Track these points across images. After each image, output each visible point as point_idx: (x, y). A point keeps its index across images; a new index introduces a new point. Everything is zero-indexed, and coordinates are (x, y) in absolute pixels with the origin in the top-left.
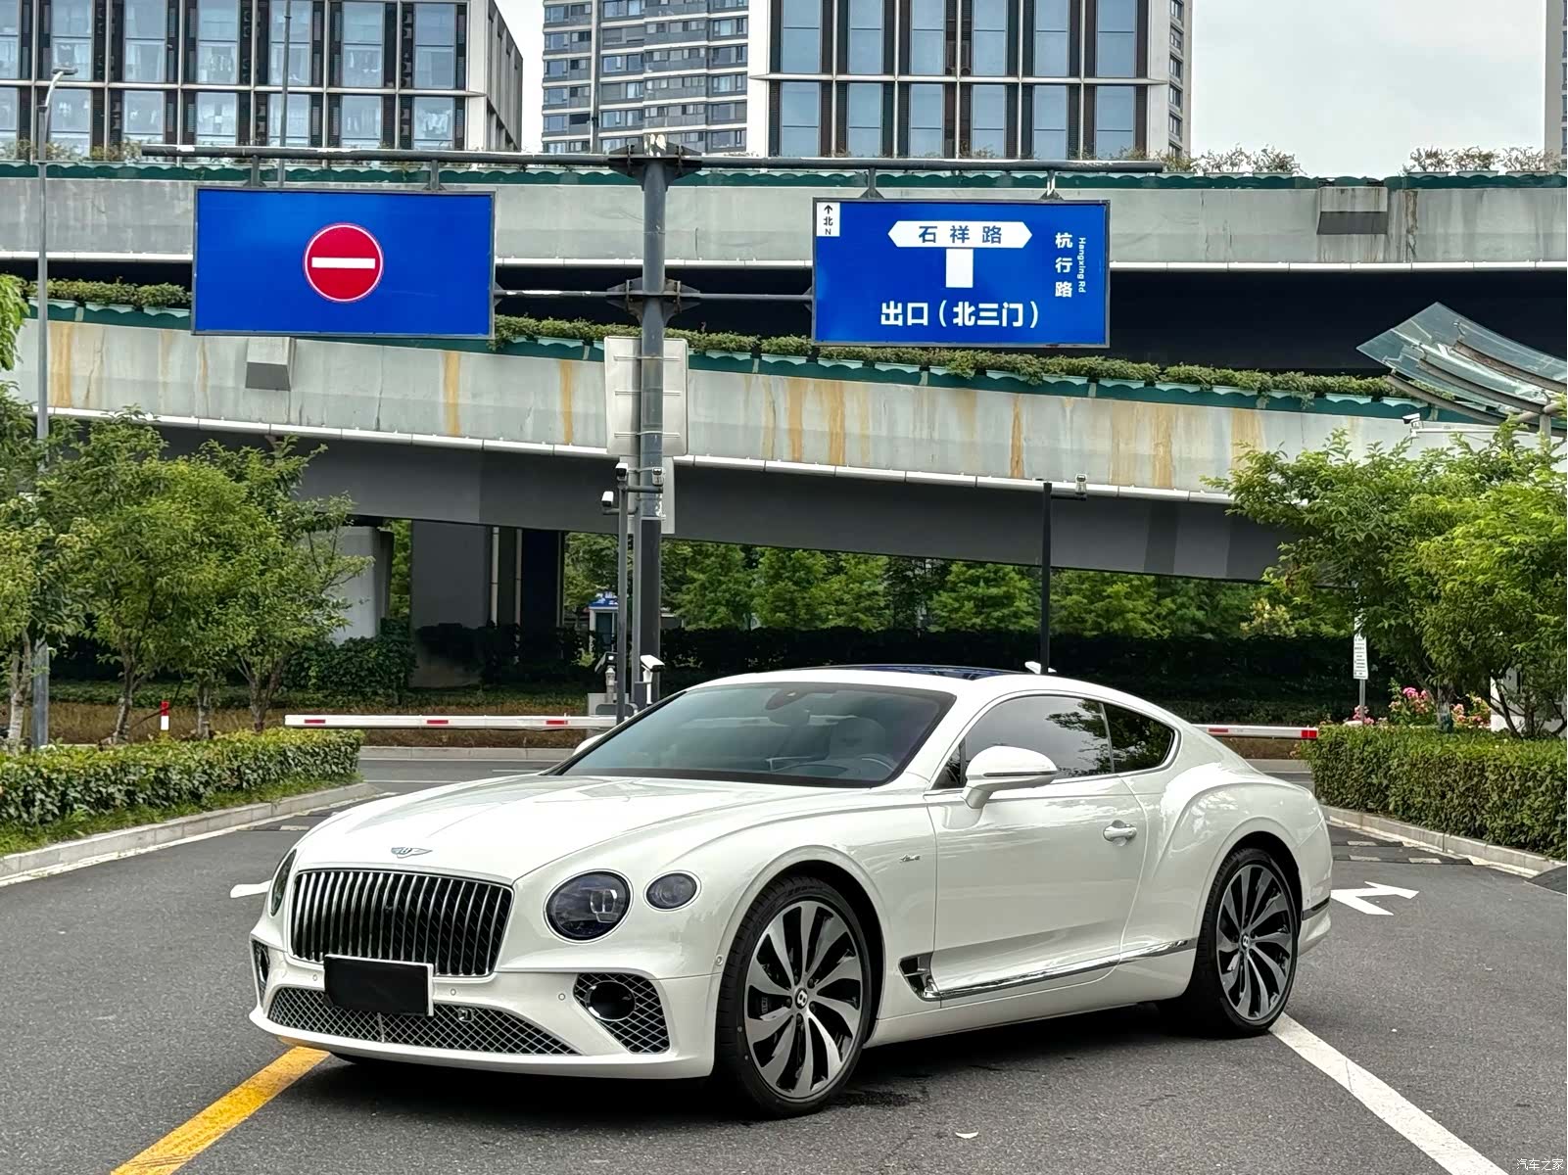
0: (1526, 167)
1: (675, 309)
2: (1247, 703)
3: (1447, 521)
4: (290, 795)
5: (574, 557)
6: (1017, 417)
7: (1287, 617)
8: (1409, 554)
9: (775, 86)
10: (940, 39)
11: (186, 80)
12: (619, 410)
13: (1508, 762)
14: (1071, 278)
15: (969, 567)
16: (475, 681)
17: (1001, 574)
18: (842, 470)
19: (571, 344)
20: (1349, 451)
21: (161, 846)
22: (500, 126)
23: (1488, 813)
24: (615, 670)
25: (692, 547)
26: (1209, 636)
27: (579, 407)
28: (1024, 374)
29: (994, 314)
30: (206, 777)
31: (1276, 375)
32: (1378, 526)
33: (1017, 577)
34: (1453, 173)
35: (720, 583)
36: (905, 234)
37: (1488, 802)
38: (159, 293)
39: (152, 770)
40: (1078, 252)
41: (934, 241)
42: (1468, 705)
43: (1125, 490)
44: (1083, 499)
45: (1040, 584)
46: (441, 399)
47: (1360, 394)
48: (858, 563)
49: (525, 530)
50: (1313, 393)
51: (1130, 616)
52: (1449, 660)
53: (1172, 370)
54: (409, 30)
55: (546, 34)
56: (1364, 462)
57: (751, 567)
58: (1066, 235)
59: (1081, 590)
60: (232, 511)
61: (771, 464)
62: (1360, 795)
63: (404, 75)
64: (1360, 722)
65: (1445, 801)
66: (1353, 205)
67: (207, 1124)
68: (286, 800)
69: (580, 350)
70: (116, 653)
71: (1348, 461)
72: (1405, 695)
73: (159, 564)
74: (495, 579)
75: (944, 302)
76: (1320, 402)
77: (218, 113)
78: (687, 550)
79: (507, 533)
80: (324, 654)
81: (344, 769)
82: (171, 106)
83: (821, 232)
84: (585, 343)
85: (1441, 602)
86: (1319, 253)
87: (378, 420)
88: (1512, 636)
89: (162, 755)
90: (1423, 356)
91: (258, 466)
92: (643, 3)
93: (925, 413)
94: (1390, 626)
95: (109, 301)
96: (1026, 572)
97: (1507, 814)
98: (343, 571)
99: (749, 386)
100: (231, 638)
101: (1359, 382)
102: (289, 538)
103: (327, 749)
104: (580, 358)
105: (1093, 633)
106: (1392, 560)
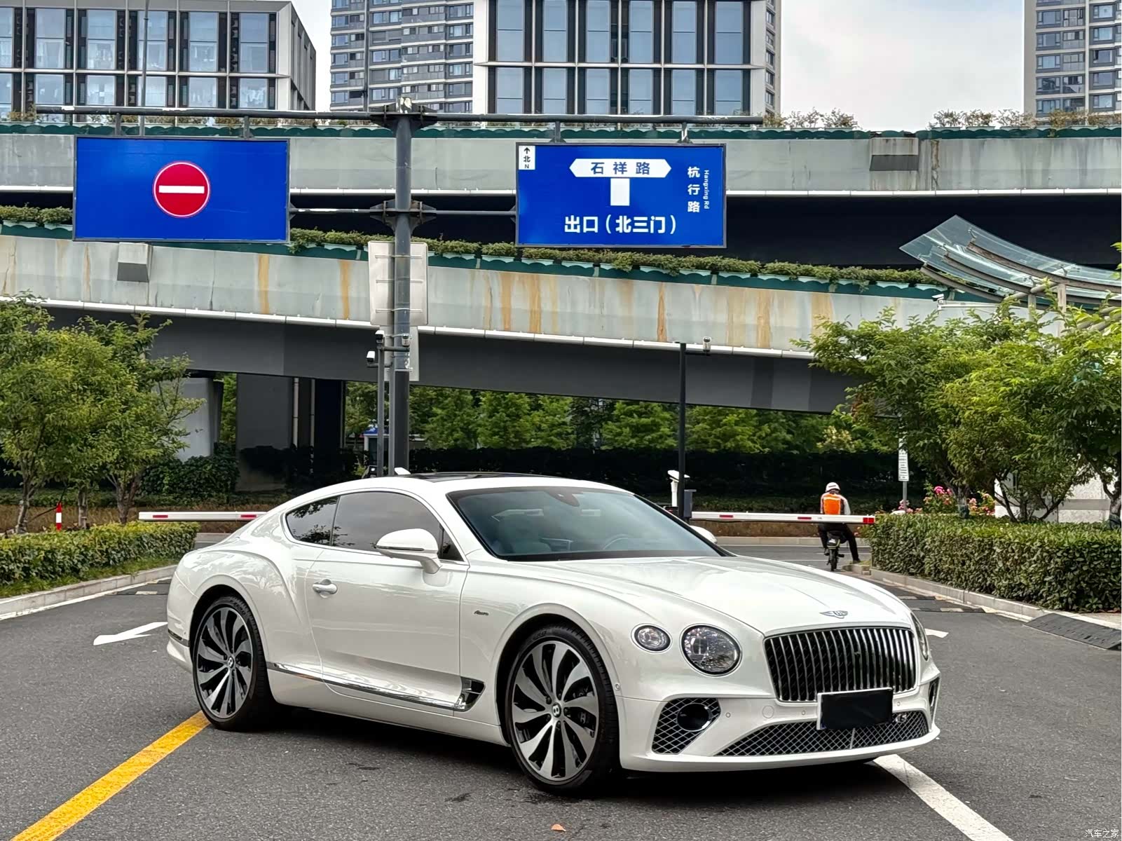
0: (1014, 124)
1: (419, 221)
3: (966, 368)
4: (145, 569)
5: (352, 399)
6: (661, 299)
7: (850, 438)
8: (939, 393)
9: (492, 71)
10: (607, 37)
11: (79, 67)
12: (379, 293)
13: (1010, 539)
14: (699, 198)
15: (628, 404)
16: (282, 486)
17: (649, 409)
18: (538, 336)
19: (348, 249)
20: (894, 321)
21: (48, 607)
22: (300, 98)
23: (996, 575)
25: (435, 391)
26: (795, 452)
27: (353, 293)
28: (667, 269)
29: (645, 224)
30: (83, 557)
31: (841, 268)
32: (916, 373)
33: (660, 410)
34: (964, 128)
35: (456, 415)
36: (582, 168)
37: (996, 568)
38: (55, 214)
39: (43, 552)
40: (704, 181)
41: (602, 173)
42: (979, 498)
43: (737, 350)
44: (708, 355)
45: (678, 416)
46: (256, 288)
47: (901, 281)
48: (552, 402)
49: (317, 380)
50: (868, 281)
51: (739, 437)
52: (966, 467)
53: (770, 265)
54: (236, 32)
55: (333, 35)
56: (905, 329)
57: (478, 406)
58: (695, 168)
59: (706, 420)
60: (101, 366)
61: (489, 333)
62: (905, 563)
63: (232, 63)
65: (965, 567)
66: (895, 151)
67: (53, 824)
68: (142, 572)
69: (354, 252)
70: (18, 468)
71: (894, 327)
72: (935, 492)
73: (48, 404)
74: (296, 414)
75: (609, 216)
76: (872, 288)
77: (102, 90)
78: (432, 394)
79: (305, 382)
80: (174, 469)
81: (185, 549)
82: (68, 84)
83: (522, 167)
84: (357, 248)
85: (961, 427)
86: (871, 185)
87: (211, 302)
88: (1011, 450)
89: (51, 541)
90: (946, 253)
91: (121, 335)
92: (401, 13)
93: (597, 296)
94: (925, 444)
95: (20, 220)
96: (669, 407)
97: (1009, 576)
98: (184, 409)
99: (473, 278)
100: (101, 457)
101: (900, 273)
102: (143, 386)
103: (172, 536)
104: (359, 259)
105: (714, 450)
106: (926, 397)
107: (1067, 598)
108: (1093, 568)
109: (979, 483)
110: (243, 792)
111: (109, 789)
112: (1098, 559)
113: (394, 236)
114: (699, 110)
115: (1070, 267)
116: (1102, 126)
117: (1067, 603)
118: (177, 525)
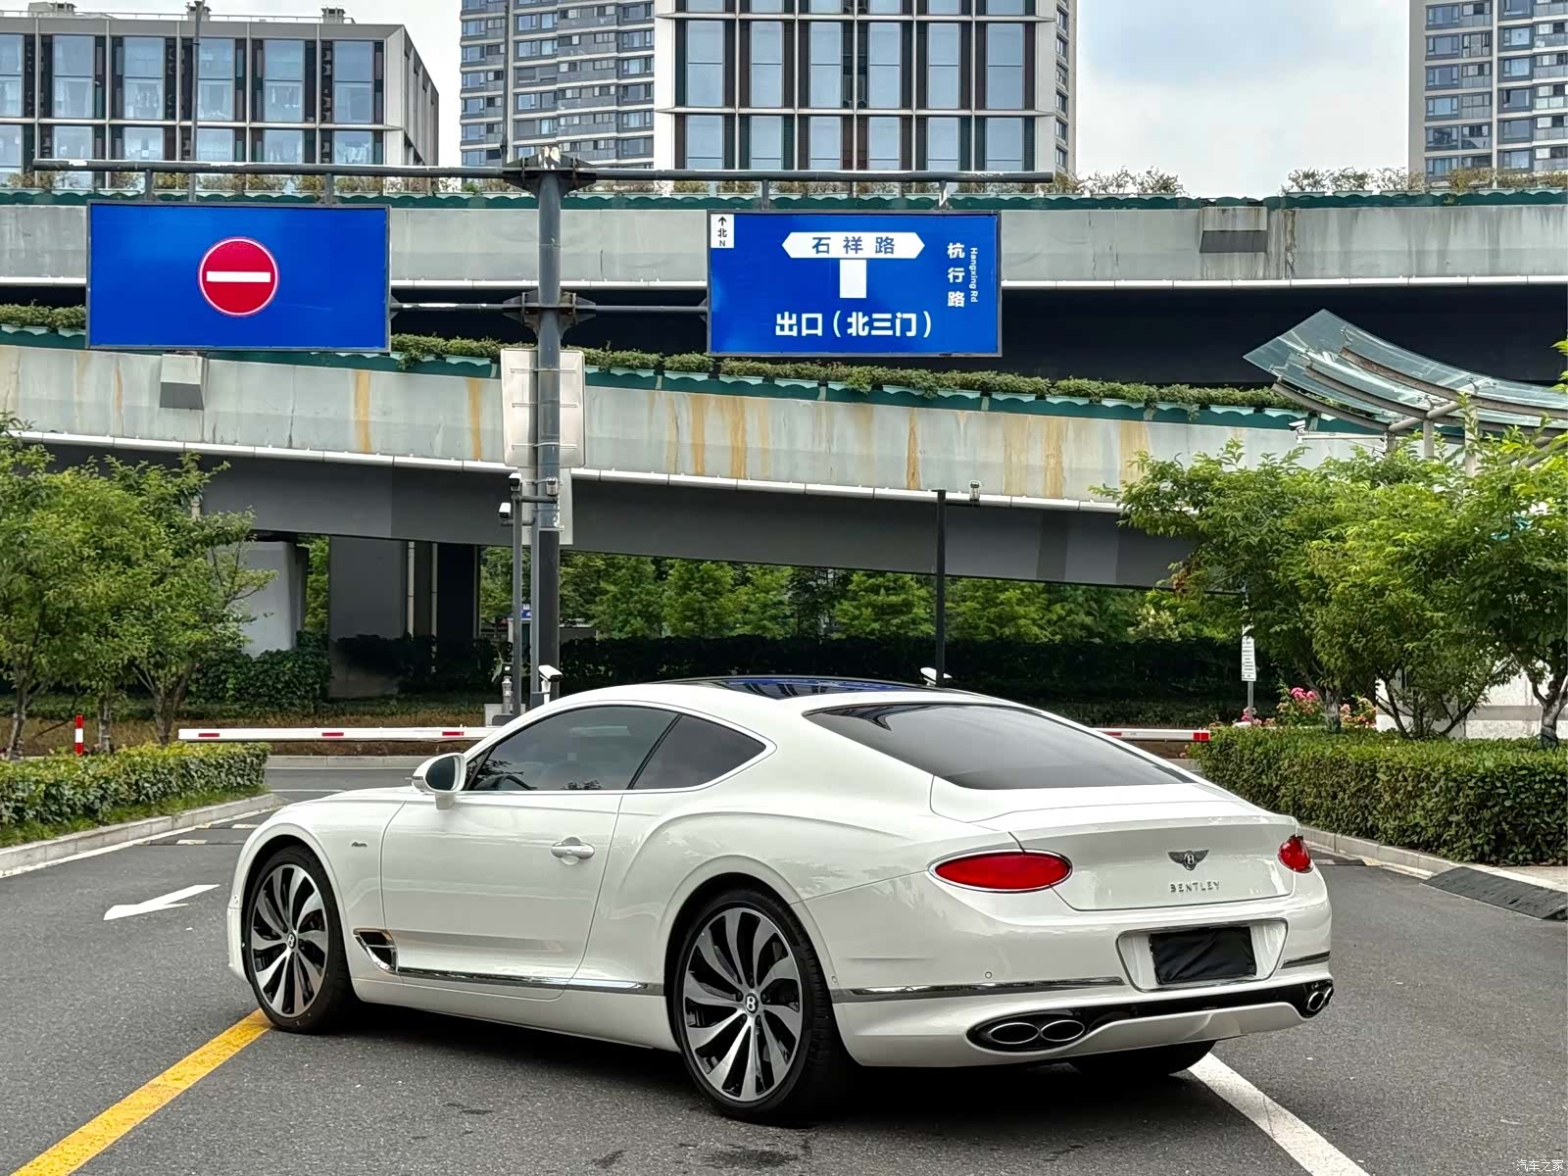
0: (1399, 187)
1: (571, 321)
2: (1135, 704)
4: (192, 808)
5: (492, 571)
6: (912, 430)
7: (1171, 621)
8: (1300, 557)
9: (680, 120)
10: (837, 73)
11: (113, 116)
12: (516, 423)
13: (1400, 763)
14: (964, 287)
15: (870, 576)
16: (392, 690)
17: (900, 582)
18: (743, 483)
19: (479, 362)
21: (49, 863)
22: (418, 158)
23: (1381, 813)
24: (511, 680)
25: (604, 560)
26: (1097, 640)
27: (486, 424)
28: (920, 389)
29: (888, 324)
30: (102, 791)
31: (1162, 387)
32: (1271, 531)
33: (916, 586)
34: (1329, 193)
35: (632, 594)
36: (799, 245)
37: (1380, 802)
38: (71, 315)
39: (43, 785)
40: (969, 263)
41: (828, 252)
42: (1353, 703)
43: (1017, 499)
44: (976, 506)
45: (937, 592)
46: (352, 418)
47: (1243, 405)
48: (764, 574)
49: (441, 545)
50: (1198, 405)
51: (1022, 622)
52: (1339, 663)
53: (1063, 383)
54: (328, 67)
55: (463, 73)
56: (1255, 470)
57: (662, 579)
58: (958, 245)
59: (975, 596)
60: (122, 523)
61: (674, 478)
63: (323, 110)
64: (1249, 724)
65: (1337, 801)
66: (1234, 224)
68: (187, 813)
69: (487, 367)
70: (8, 667)
71: (1240, 467)
72: (1292, 696)
73: (49, 578)
74: (411, 592)
75: (838, 313)
76: (1204, 414)
77: (146, 149)
78: (599, 563)
79: (423, 548)
80: (241, 667)
81: (250, 780)
82: (99, 139)
83: (715, 244)
84: (492, 362)
85: (1331, 605)
86: (1202, 271)
87: (291, 437)
88: (1402, 637)
89: (57, 769)
90: (1309, 363)
91: (156, 482)
92: (556, 42)
93: (824, 425)
94: (1281, 630)
95: (24, 323)
96: (923, 580)
97: (1400, 814)
98: (247, 583)
99: (652, 402)
100: (126, 649)
101: (1242, 393)
102: (188, 552)
103: (232, 761)
104: (488, 376)
105: (986, 637)
106: (1282, 564)
107: (1482, 845)
108: (1520, 803)
109: (1356, 685)
112: (1527, 791)
113: (536, 342)
114: (965, 164)
115: (1483, 381)
116: (1520, 190)
117: (1482, 852)
118: (239, 745)
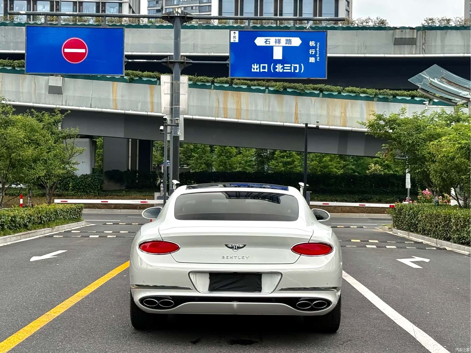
0: (461, 23)
1: (184, 66)
2: (369, 196)
3: (439, 136)
4: (58, 225)
5: (157, 149)
6: (297, 104)
7: (380, 168)
8: (426, 147)
12: (166, 100)
13: (459, 216)
14: (315, 56)
15: (281, 152)
16: (123, 188)
17: (291, 154)
18: (240, 120)
19: (153, 80)
21: (12, 243)
22: (133, 12)
23: (452, 233)
24: (163, 185)
26: (356, 174)
27: (155, 100)
28: (299, 90)
29: (289, 68)
31: (380, 90)
32: (416, 138)
33: (296, 155)
34: (438, 25)
35: (202, 157)
36: (260, 41)
37: (452, 229)
38: (20, 63)
39: (10, 217)
40: (317, 48)
41: (269, 44)
42: (443, 196)
43: (331, 127)
44: (318, 129)
45: (304, 158)
46: (111, 98)
47: (407, 96)
48: (246, 151)
49: (140, 140)
50: (392, 96)
52: (439, 182)
53: (347, 89)
56: (411, 117)
57: (213, 152)
58: (313, 42)
59: (317, 160)
60: (37, 132)
61: (217, 119)
62: (408, 226)
64: (408, 202)
65: (437, 228)
66: (405, 36)
68: (57, 227)
69: (156, 81)
71: (406, 117)
72: (423, 193)
73: (13, 149)
74: (130, 156)
75: (273, 64)
76: (394, 99)
77: (44, 8)
78: (192, 147)
79: (134, 141)
80: (74, 179)
81: (77, 216)
82: (29, 5)
83: (232, 41)
84: (157, 80)
85: (436, 163)
86: (394, 51)
87: (91, 104)
88: (460, 174)
89: (14, 212)
90: (430, 82)
91: (47, 118)
93: (267, 102)
94: (419, 171)
95: (4, 66)
96: (299, 153)
97: (458, 233)
98: (77, 152)
99: (210, 93)
100: (38, 174)
101: (407, 92)
102: (57, 141)
103: (71, 210)
104: (156, 84)
105: (319, 173)
106: (420, 149)
109: (444, 189)
110: (90, 337)
111: (25, 334)
113: (172, 73)
114: (315, 15)
118: (73, 205)
